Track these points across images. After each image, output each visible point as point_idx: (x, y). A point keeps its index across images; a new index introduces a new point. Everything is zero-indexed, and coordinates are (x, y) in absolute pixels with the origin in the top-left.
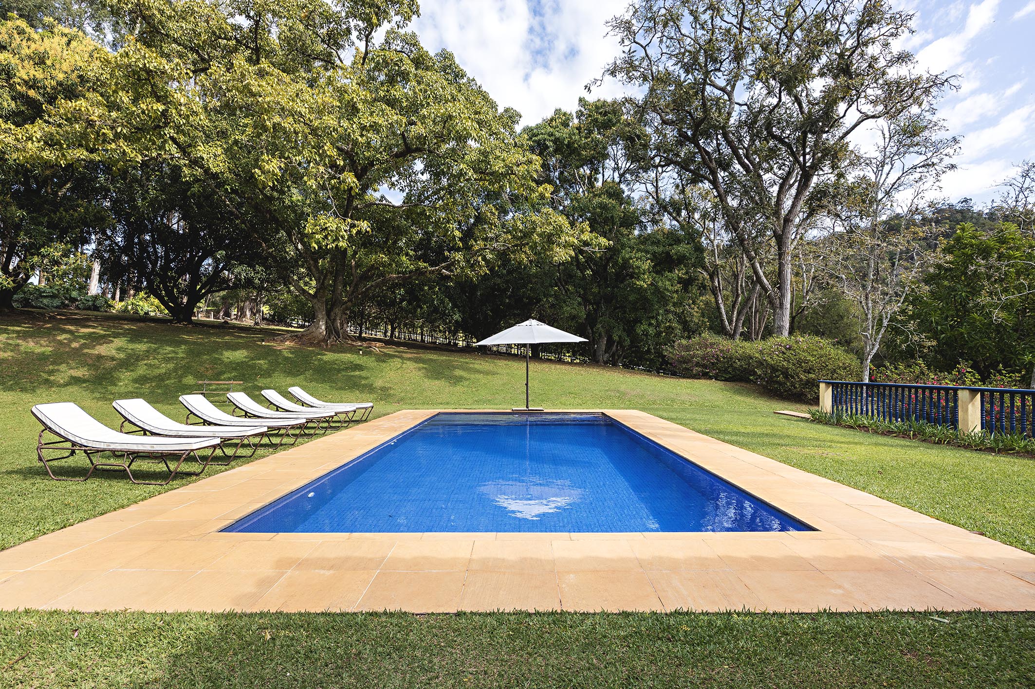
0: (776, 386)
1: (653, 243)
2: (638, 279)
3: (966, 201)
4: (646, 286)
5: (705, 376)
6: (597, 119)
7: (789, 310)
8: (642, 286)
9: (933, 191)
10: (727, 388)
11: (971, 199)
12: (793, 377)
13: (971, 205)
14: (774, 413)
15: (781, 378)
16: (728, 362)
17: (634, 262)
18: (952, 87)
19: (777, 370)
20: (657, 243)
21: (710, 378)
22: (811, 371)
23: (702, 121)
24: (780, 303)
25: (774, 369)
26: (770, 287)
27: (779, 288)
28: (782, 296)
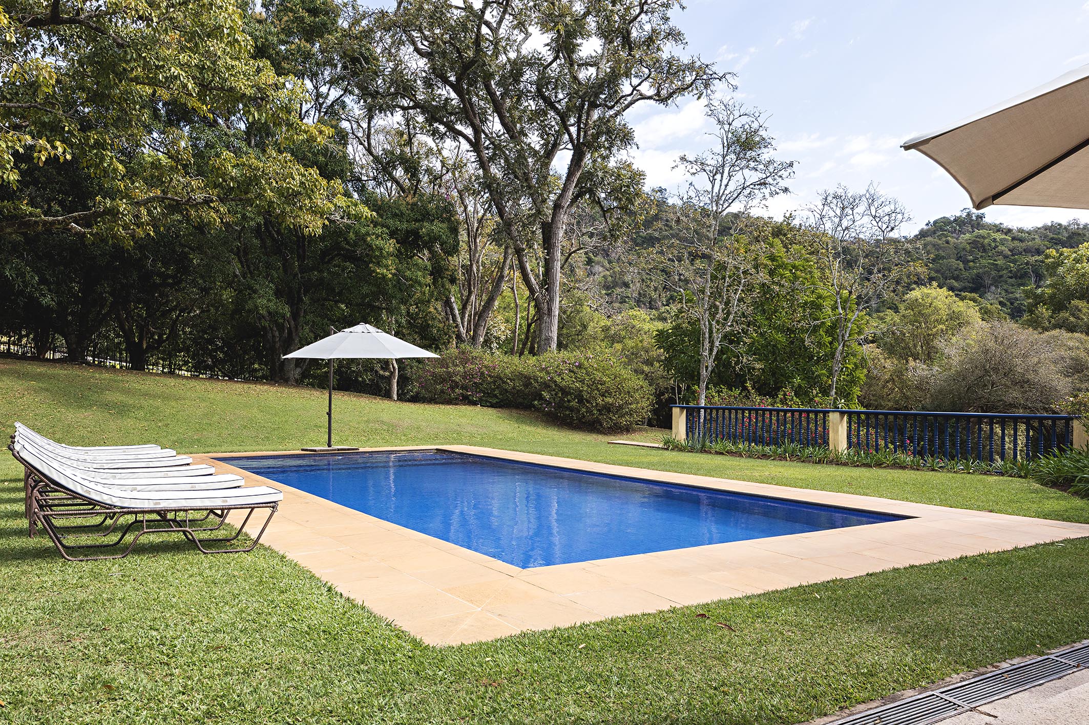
0: (567, 413)
1: (395, 215)
2: (378, 264)
3: (661, 190)
4: (390, 276)
5: (467, 401)
6: (303, 18)
7: (557, 317)
8: (384, 277)
9: (760, 208)
10: (505, 416)
11: (665, 190)
12: (588, 402)
13: (666, 196)
14: (609, 443)
15: (574, 403)
16: (495, 382)
17: (372, 239)
18: (730, 86)
19: (569, 393)
20: (398, 216)
21: (474, 403)
22: (606, 394)
23: (473, 62)
24: (548, 309)
25: (565, 391)
26: (537, 287)
27: (547, 290)
28: (551, 300)
